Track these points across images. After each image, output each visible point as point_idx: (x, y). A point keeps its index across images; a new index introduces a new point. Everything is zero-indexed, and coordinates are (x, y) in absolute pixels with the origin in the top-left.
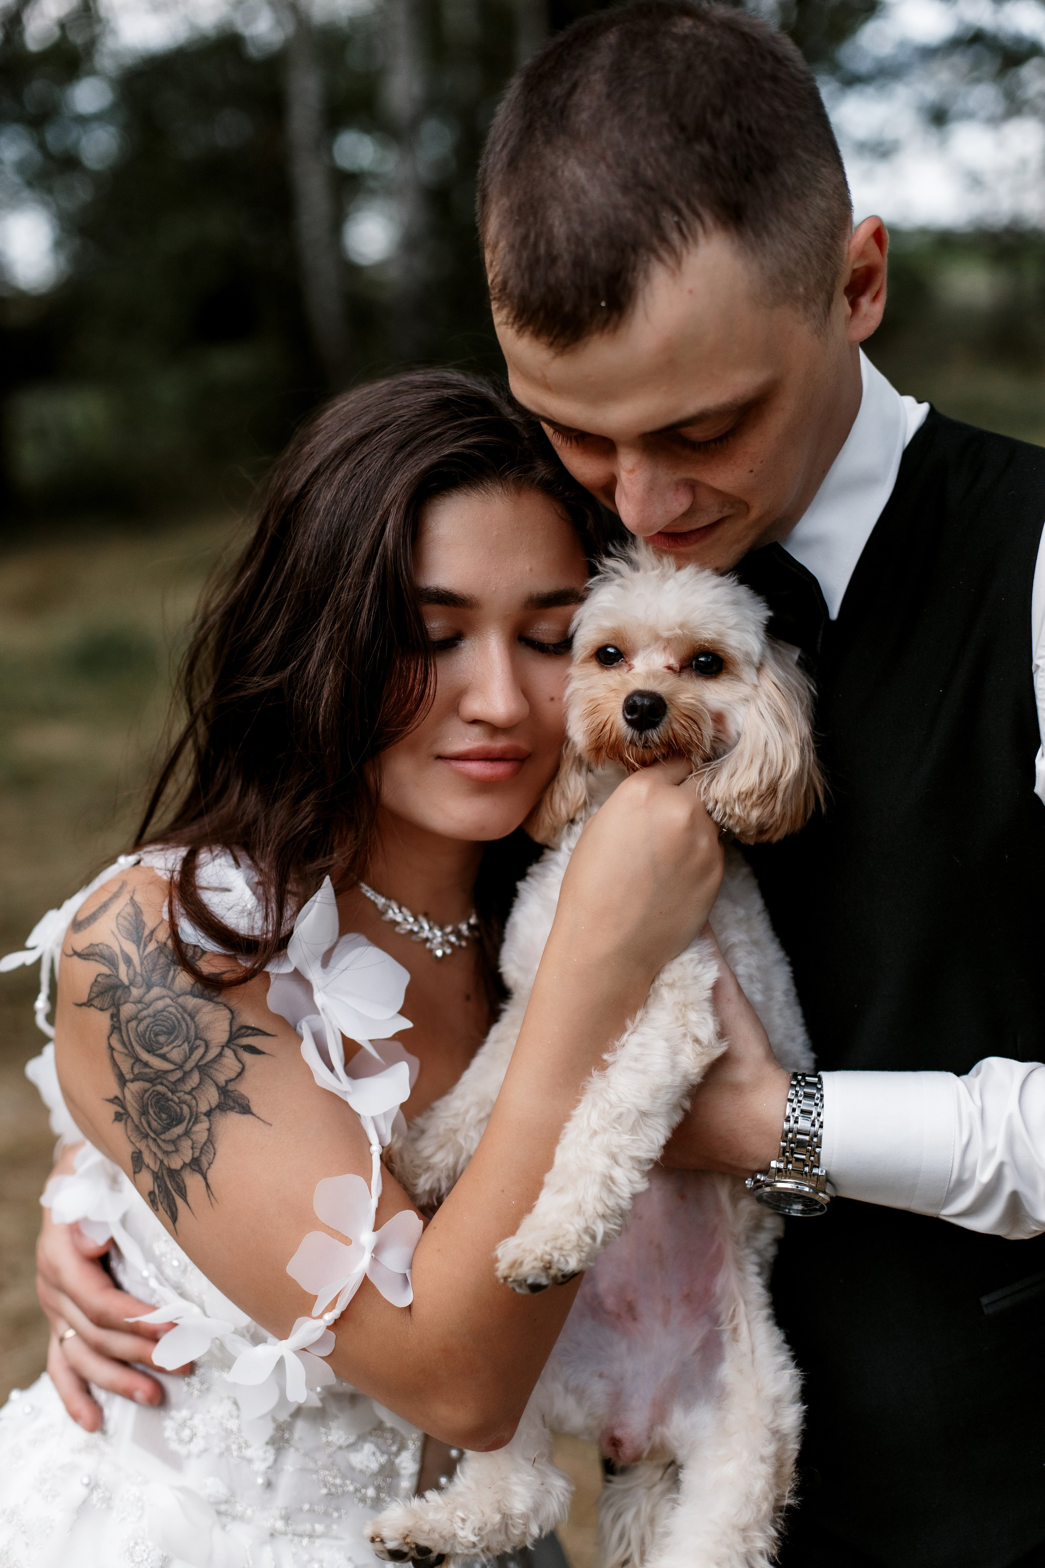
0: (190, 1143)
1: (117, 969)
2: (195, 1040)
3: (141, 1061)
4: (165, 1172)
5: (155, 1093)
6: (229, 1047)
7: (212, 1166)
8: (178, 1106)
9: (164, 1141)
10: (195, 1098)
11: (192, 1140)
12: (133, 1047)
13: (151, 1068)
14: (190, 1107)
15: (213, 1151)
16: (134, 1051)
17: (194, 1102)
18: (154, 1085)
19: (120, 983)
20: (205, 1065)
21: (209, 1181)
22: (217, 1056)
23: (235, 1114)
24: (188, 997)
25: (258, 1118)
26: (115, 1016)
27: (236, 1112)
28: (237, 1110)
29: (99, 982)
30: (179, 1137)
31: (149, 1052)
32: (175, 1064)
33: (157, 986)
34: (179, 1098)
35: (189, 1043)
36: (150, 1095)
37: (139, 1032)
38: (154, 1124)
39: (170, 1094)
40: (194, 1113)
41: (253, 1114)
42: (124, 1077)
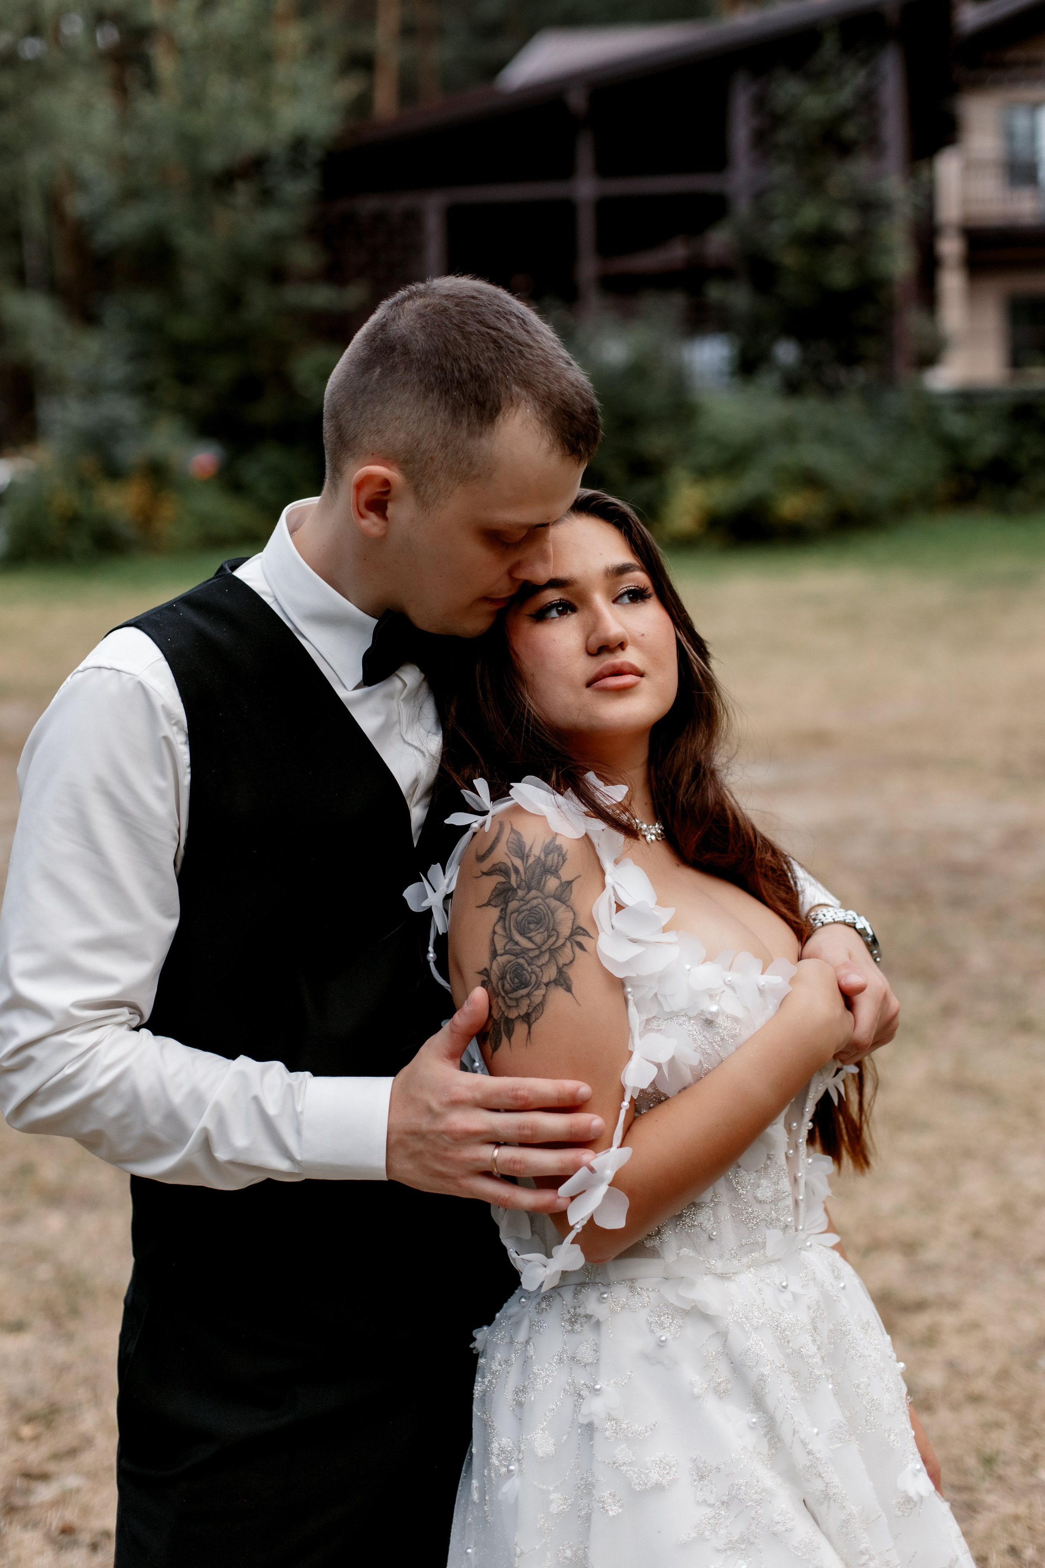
0: (528, 1002)
1: (509, 877)
2: (552, 930)
3: (514, 940)
4: (502, 1020)
5: (516, 964)
6: (569, 940)
7: (538, 1021)
8: (529, 975)
9: (510, 999)
10: (542, 971)
11: (530, 1000)
12: (510, 931)
13: (519, 945)
14: (537, 976)
15: (541, 1011)
16: (511, 934)
17: (541, 973)
18: (517, 958)
19: (511, 887)
20: (554, 949)
21: (532, 1030)
22: (562, 945)
23: (562, 989)
24: (552, 899)
25: (574, 997)
26: (504, 910)
27: (563, 988)
28: (564, 987)
29: (498, 888)
30: (522, 996)
31: (521, 934)
32: (537, 946)
33: (535, 889)
34: (532, 969)
35: (548, 932)
36: (511, 966)
37: (518, 920)
38: (507, 986)
39: (526, 966)
40: (538, 982)
41: (572, 994)
42: (496, 952)
